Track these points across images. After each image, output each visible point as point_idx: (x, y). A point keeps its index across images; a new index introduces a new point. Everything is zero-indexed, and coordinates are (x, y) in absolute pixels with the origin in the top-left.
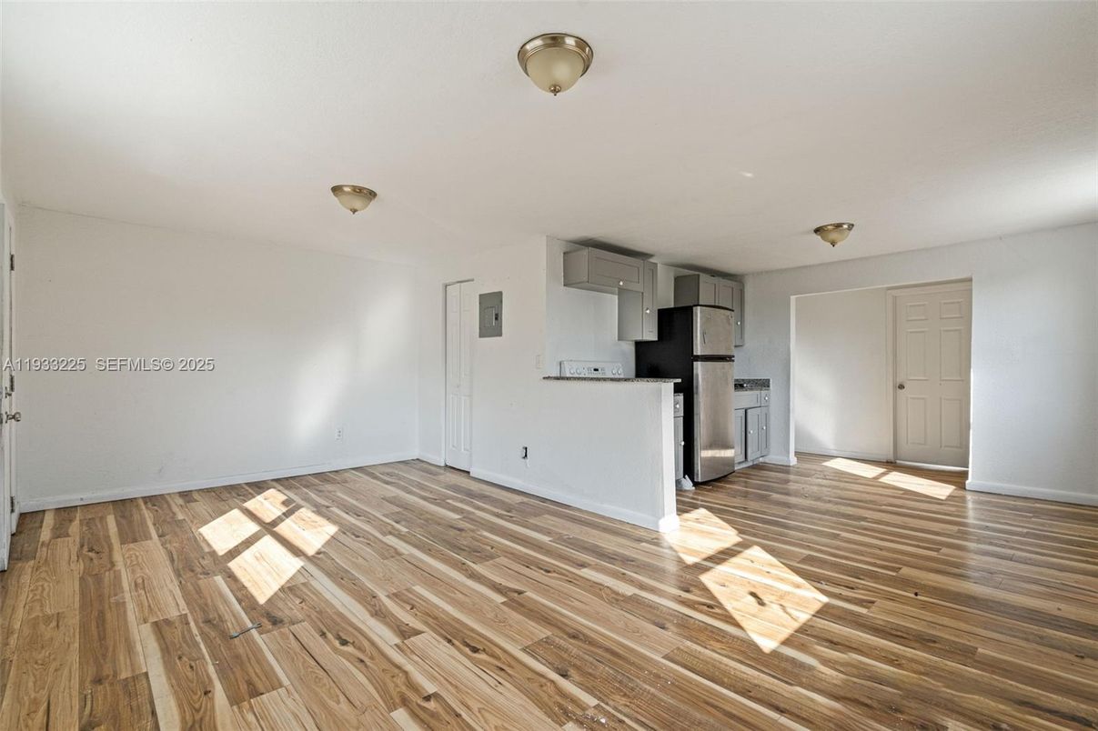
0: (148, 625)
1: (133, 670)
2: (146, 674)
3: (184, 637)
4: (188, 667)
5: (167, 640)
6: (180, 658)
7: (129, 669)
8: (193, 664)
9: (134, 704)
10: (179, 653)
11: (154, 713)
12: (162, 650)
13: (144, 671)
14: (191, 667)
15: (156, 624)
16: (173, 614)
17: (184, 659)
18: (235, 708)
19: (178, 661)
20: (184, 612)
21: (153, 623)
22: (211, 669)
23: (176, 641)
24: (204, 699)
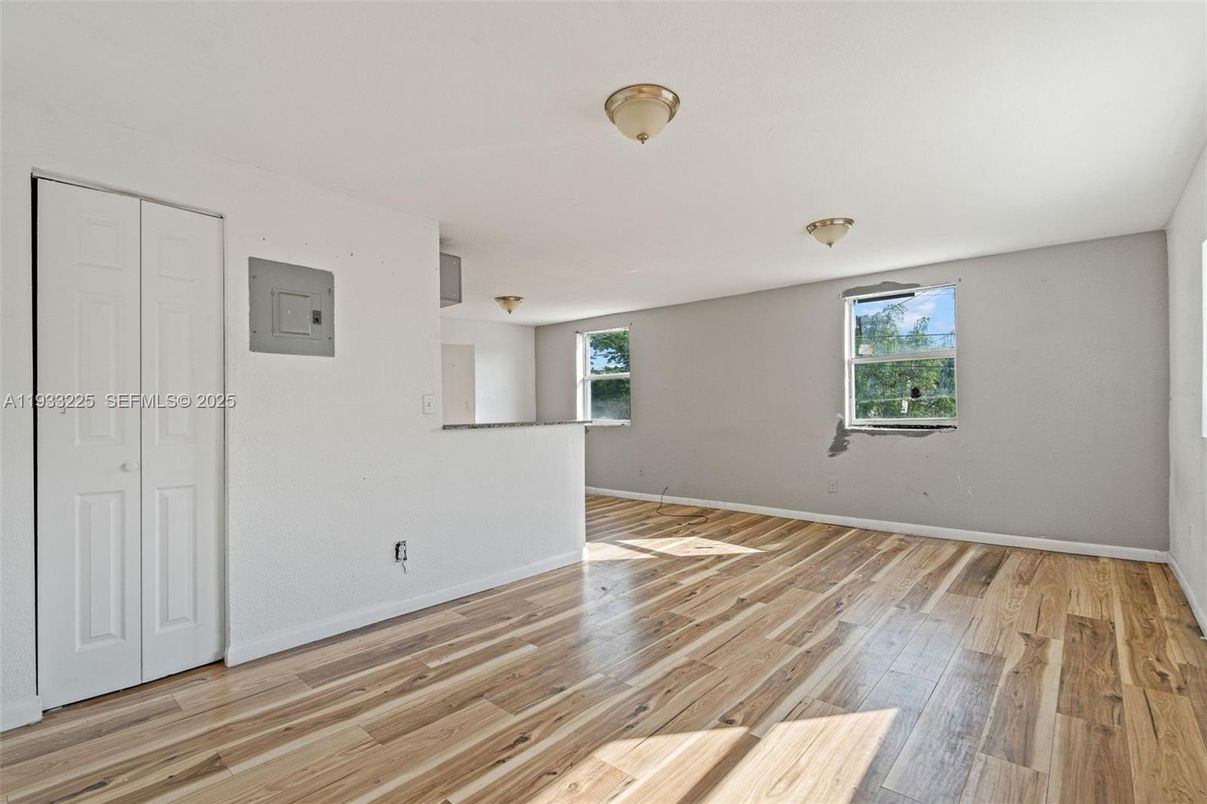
0: (1035, 767)
1: (1070, 721)
2: (1058, 710)
3: (1004, 724)
4: (1019, 694)
5: (1023, 731)
6: (1021, 706)
7: (1073, 724)
8: (1013, 695)
9: (1075, 695)
10: (1018, 711)
11: (1062, 682)
12: (1034, 724)
13: (1059, 715)
14: (1016, 694)
15: (1026, 762)
16: (997, 762)
17: (1017, 704)
18: (1005, 656)
19: (1025, 704)
20: (983, 756)
21: (1028, 767)
22: (1001, 683)
23: (1014, 725)
24: (1021, 670)
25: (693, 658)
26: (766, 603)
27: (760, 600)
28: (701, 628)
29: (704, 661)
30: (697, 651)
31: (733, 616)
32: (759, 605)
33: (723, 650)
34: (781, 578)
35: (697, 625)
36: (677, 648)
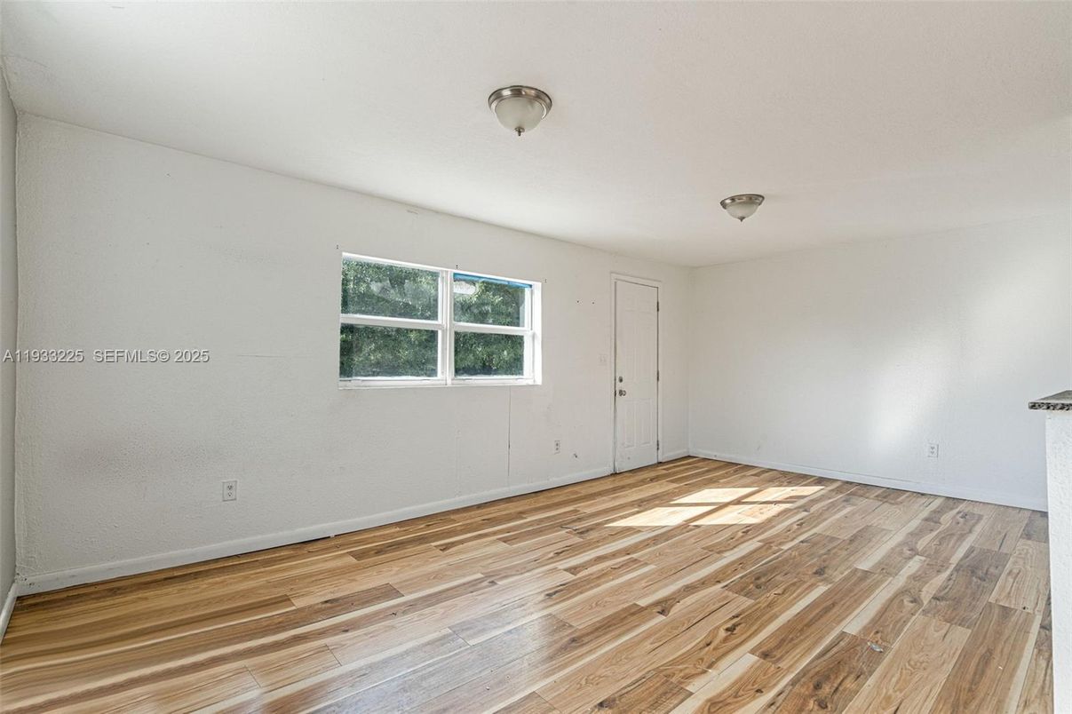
25: (718, 555)
26: (635, 604)
27: (643, 609)
28: (715, 579)
29: (711, 553)
30: (716, 561)
31: (679, 591)
32: (643, 603)
33: (694, 560)
34: (590, 652)
35: (719, 582)
36: (733, 563)
